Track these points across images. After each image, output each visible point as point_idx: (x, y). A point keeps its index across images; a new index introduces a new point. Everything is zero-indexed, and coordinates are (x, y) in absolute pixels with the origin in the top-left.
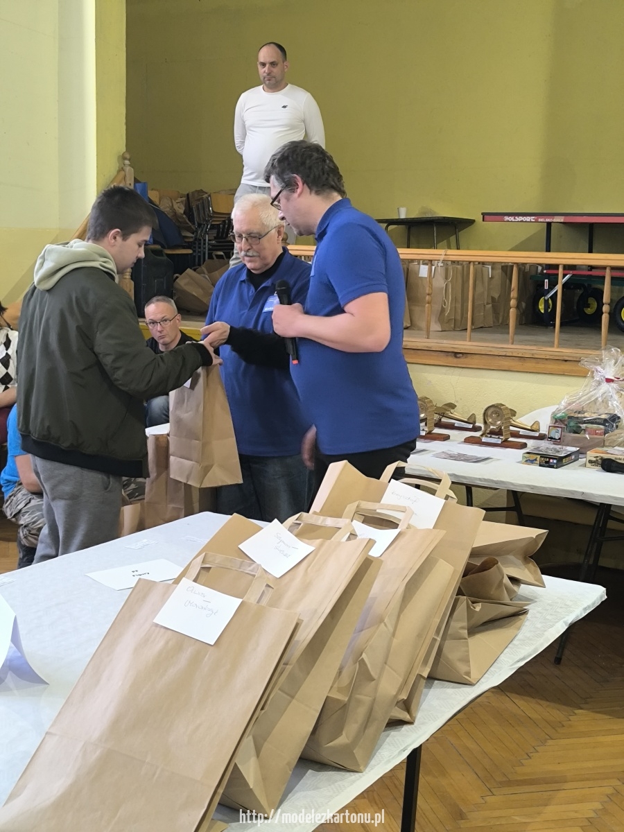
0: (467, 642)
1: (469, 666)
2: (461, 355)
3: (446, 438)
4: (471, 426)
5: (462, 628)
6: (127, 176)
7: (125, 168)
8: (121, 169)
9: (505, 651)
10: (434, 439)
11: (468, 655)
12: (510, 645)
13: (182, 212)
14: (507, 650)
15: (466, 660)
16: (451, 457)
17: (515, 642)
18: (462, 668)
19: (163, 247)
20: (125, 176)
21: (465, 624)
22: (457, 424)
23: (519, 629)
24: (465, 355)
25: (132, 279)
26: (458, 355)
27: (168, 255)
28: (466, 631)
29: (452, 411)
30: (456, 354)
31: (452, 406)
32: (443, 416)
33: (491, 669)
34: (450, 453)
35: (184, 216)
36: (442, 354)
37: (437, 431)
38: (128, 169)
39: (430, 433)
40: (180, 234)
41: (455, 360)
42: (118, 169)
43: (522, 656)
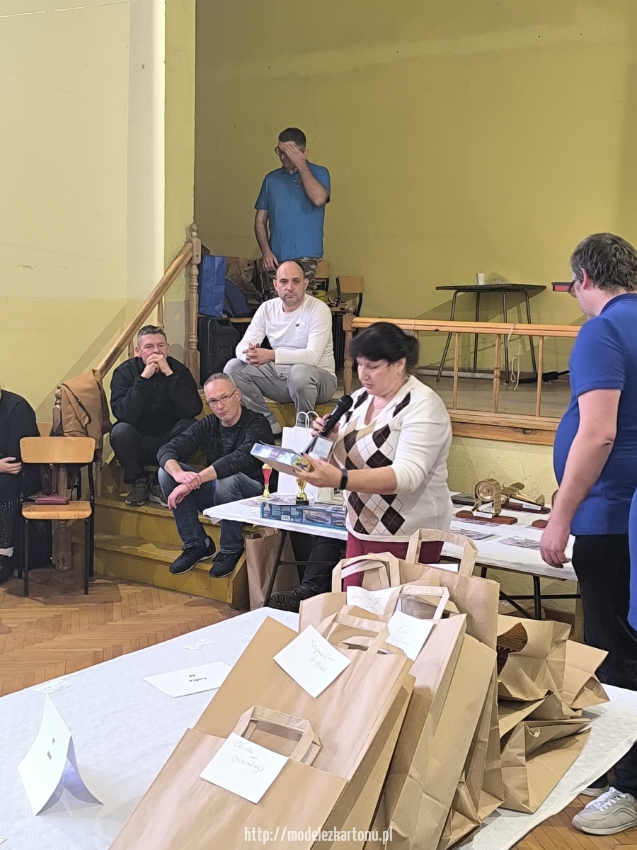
0: (526, 769)
1: (528, 795)
2: (530, 431)
3: (514, 521)
4: (539, 508)
5: (519, 755)
6: (195, 247)
7: (192, 239)
8: (189, 241)
9: (566, 774)
10: (502, 523)
11: (527, 783)
12: (571, 768)
13: (250, 281)
14: (568, 773)
15: (524, 788)
16: (518, 543)
17: (575, 764)
18: (520, 796)
19: (230, 316)
20: (193, 246)
21: (523, 750)
22: (525, 505)
23: (581, 749)
24: (534, 432)
25: (198, 349)
26: (527, 432)
27: (234, 324)
28: (524, 758)
29: (520, 491)
30: (524, 430)
31: (520, 486)
32: (511, 497)
33: (551, 794)
34: (516, 539)
35: (252, 284)
36: (510, 430)
37: (504, 513)
38: (196, 239)
39: (496, 516)
40: (247, 302)
41: (524, 436)
42: (185, 240)
43: (583, 781)
